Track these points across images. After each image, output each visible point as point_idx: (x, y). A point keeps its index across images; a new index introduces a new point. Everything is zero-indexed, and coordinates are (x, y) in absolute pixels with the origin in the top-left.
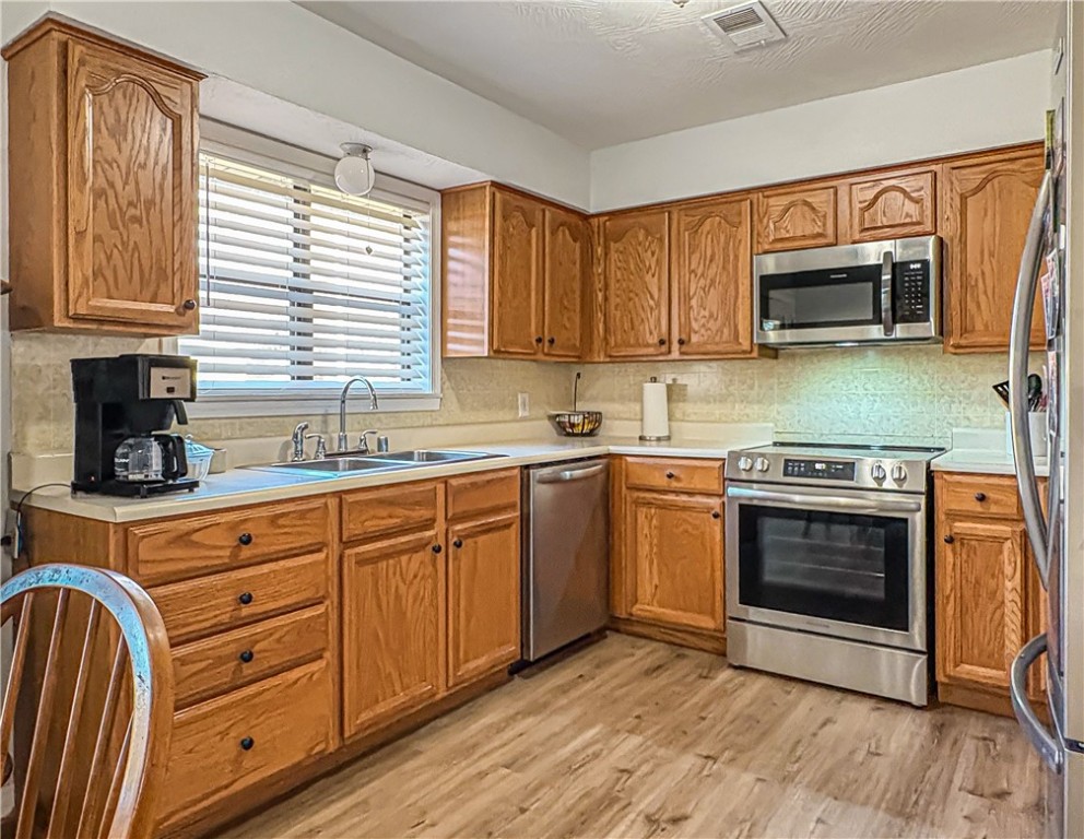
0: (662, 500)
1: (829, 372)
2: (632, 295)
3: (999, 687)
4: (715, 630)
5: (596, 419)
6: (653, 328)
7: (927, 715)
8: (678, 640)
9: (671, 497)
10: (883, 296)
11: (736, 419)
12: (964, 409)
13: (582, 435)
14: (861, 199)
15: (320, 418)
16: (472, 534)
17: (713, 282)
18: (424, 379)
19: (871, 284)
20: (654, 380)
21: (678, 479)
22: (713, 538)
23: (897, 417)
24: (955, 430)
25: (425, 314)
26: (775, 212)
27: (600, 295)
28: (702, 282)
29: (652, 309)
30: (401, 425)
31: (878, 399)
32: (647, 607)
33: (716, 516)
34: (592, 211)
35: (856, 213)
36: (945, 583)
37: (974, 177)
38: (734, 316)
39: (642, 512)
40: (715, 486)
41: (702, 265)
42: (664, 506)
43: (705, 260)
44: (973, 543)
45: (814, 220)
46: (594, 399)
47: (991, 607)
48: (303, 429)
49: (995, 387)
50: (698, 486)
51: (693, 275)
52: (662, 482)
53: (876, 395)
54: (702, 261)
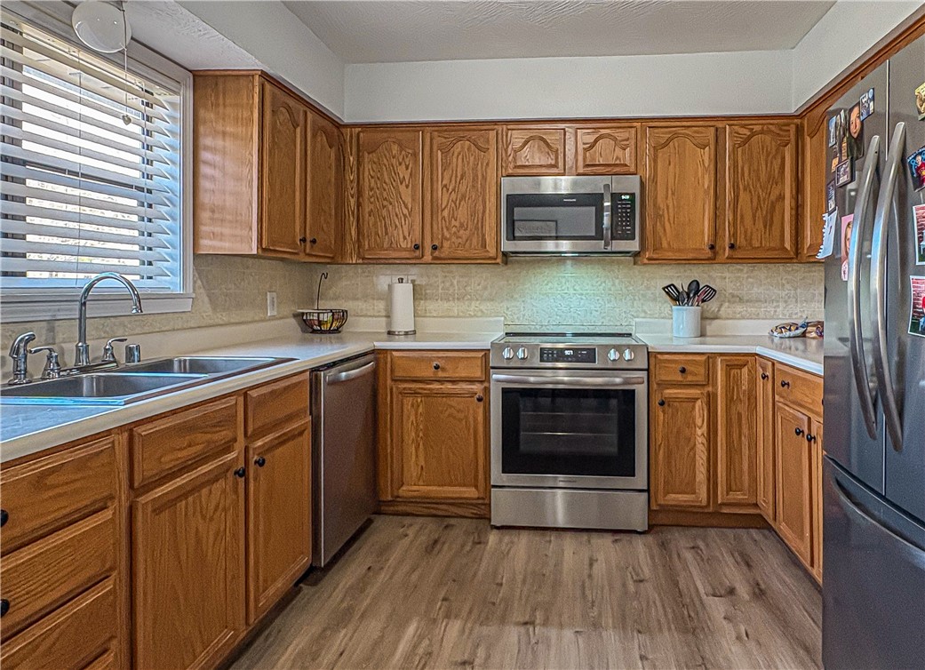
0: (429, 389)
1: (547, 277)
2: (385, 203)
3: (695, 506)
4: (478, 498)
5: (341, 316)
6: (407, 234)
7: (650, 538)
8: (438, 511)
9: (436, 386)
10: (605, 218)
11: (472, 314)
12: (642, 304)
13: (330, 331)
14: (585, 142)
15: (44, 324)
16: (270, 448)
17: (463, 197)
18: (172, 276)
19: (594, 208)
20: (401, 281)
21: (444, 370)
22: (475, 420)
23: (597, 311)
24: (637, 320)
25: (174, 206)
26: (517, 143)
27: (353, 201)
28: (454, 196)
29: (405, 216)
30: (146, 329)
31: (583, 297)
32: (412, 488)
33: (480, 400)
34: (346, 121)
35: (580, 151)
36: (659, 436)
37: (664, 135)
38: (482, 227)
39: (408, 401)
40: (478, 373)
41: (453, 182)
42: (431, 395)
43: (456, 177)
44: (675, 404)
45: (548, 153)
46: (336, 298)
47: (687, 449)
48: (27, 342)
49: (664, 289)
50: (463, 375)
51: (445, 189)
52: (428, 372)
53: (582, 294)
54: (454, 177)
